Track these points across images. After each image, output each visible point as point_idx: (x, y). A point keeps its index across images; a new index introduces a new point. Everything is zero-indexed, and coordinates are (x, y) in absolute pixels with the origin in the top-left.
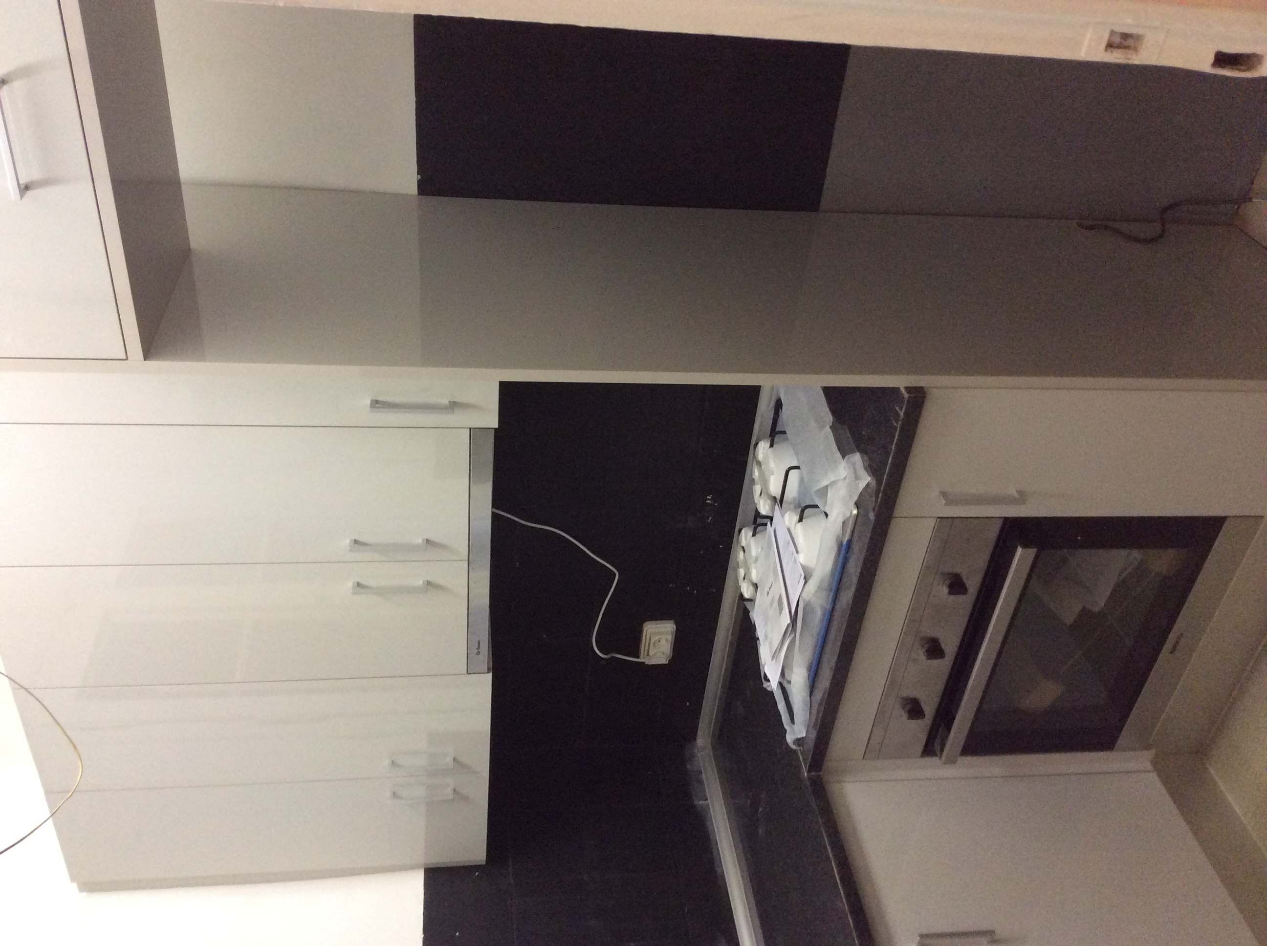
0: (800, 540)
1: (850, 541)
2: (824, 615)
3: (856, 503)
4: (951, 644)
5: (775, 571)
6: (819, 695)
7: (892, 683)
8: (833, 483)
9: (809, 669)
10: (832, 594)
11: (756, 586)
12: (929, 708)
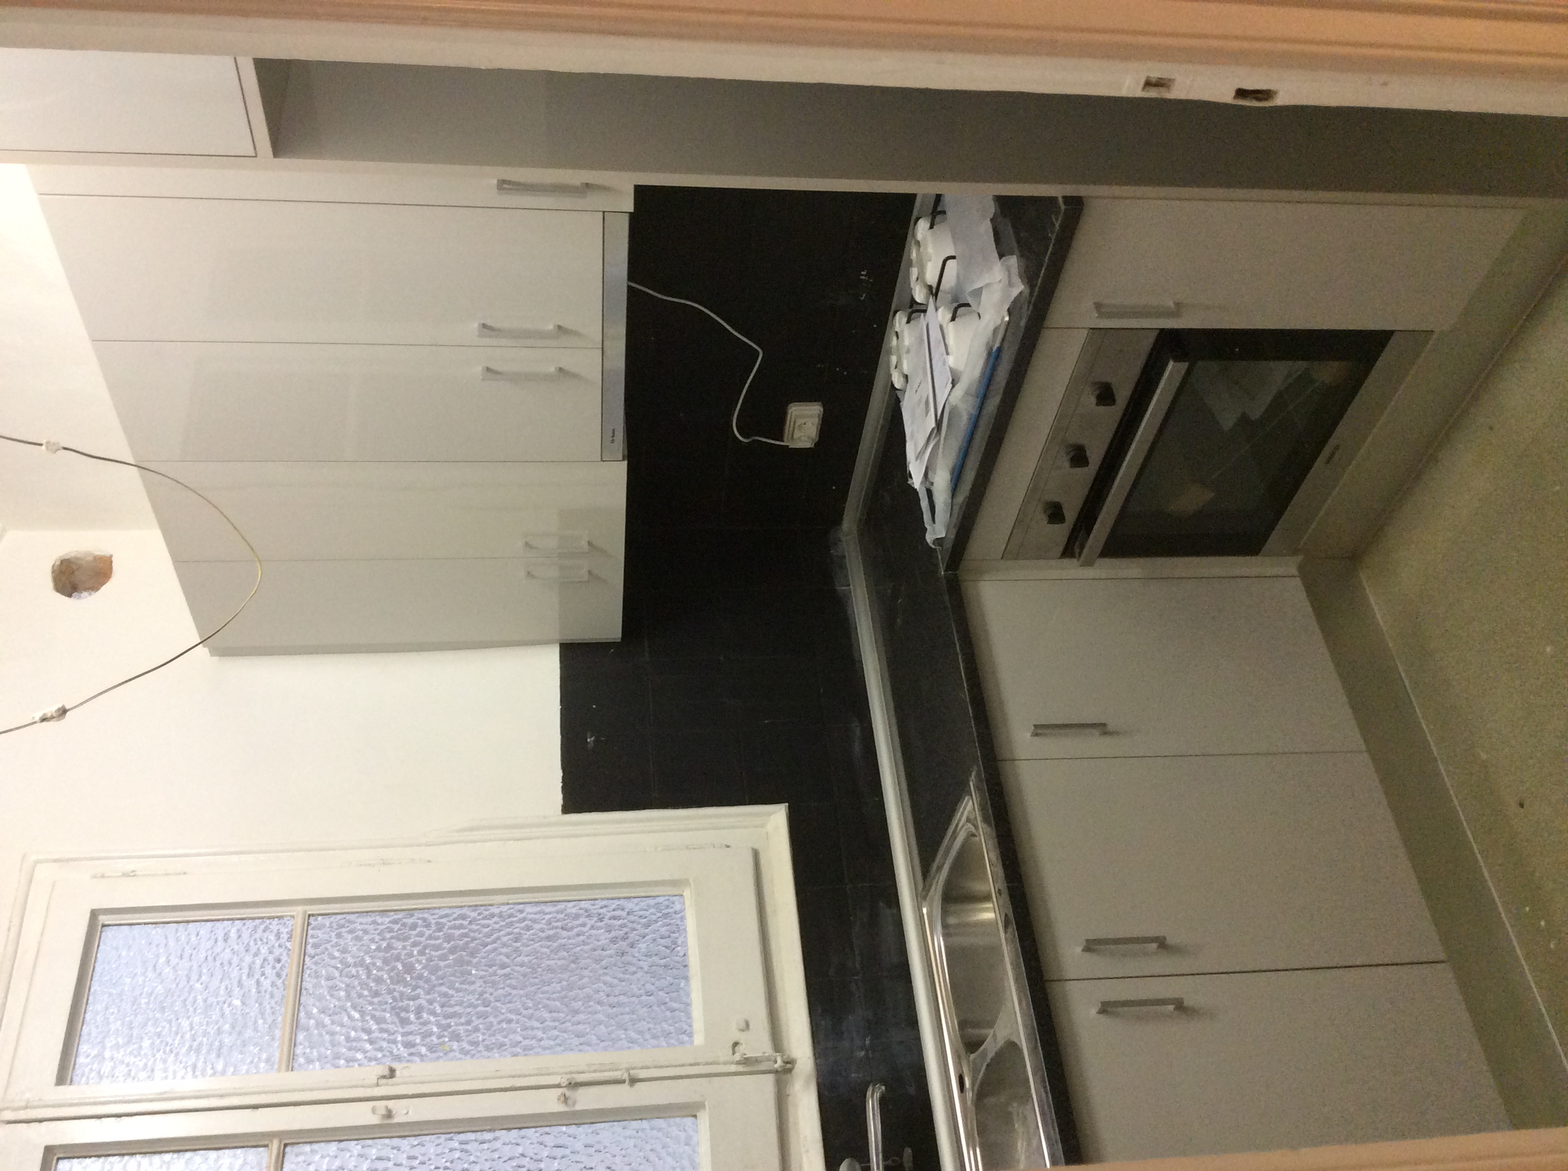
0: (951, 341)
1: (1000, 349)
2: (970, 419)
3: (1009, 310)
4: (1096, 456)
5: (924, 368)
6: (961, 498)
7: (1034, 489)
8: (988, 285)
9: (952, 474)
10: (978, 400)
11: (906, 377)
12: (1071, 515)
